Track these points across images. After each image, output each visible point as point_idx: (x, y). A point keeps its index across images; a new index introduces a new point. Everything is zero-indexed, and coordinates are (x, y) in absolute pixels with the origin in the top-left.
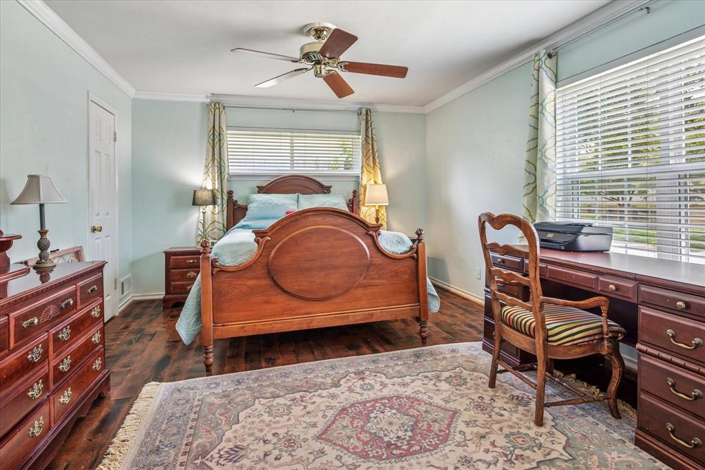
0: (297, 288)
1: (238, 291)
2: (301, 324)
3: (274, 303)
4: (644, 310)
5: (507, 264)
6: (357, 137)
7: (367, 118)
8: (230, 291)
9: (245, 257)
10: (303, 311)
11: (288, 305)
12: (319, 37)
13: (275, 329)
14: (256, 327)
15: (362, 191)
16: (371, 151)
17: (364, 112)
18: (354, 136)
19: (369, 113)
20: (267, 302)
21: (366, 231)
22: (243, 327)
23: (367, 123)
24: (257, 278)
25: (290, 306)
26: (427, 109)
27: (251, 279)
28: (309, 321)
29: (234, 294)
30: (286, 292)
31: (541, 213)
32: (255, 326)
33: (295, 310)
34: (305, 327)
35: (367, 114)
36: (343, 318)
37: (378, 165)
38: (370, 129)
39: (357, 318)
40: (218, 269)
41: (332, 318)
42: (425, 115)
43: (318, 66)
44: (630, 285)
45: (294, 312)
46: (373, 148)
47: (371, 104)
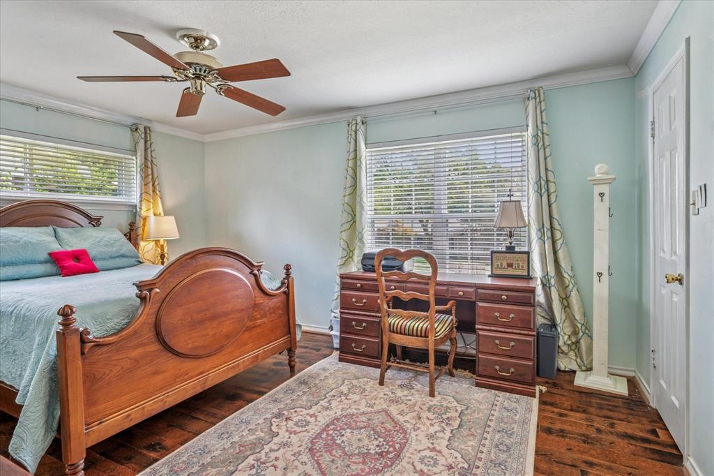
0: (190, 346)
1: (119, 368)
2: (195, 388)
3: (164, 372)
4: (480, 304)
5: (367, 287)
6: (130, 157)
7: (146, 137)
8: (107, 371)
9: (116, 321)
10: (197, 372)
11: (180, 370)
12: (197, 47)
13: (167, 404)
14: (146, 409)
15: (140, 222)
16: (150, 177)
17: (142, 128)
18: (127, 156)
19: (148, 132)
20: (156, 373)
21: (250, 271)
22: (129, 416)
23: (146, 142)
24: (143, 345)
25: (182, 371)
26: (208, 138)
27: (137, 347)
28: (202, 382)
29: (113, 374)
30: (177, 354)
31: (361, 245)
32: (143, 408)
33: (187, 374)
34: (199, 390)
35: (146, 133)
36: (234, 367)
37: (158, 193)
38: (149, 150)
39: (246, 364)
40: (93, 344)
41: (224, 371)
42: (203, 144)
43: (198, 82)
44: (472, 290)
45: (187, 377)
46: (152, 174)
47: (150, 121)
